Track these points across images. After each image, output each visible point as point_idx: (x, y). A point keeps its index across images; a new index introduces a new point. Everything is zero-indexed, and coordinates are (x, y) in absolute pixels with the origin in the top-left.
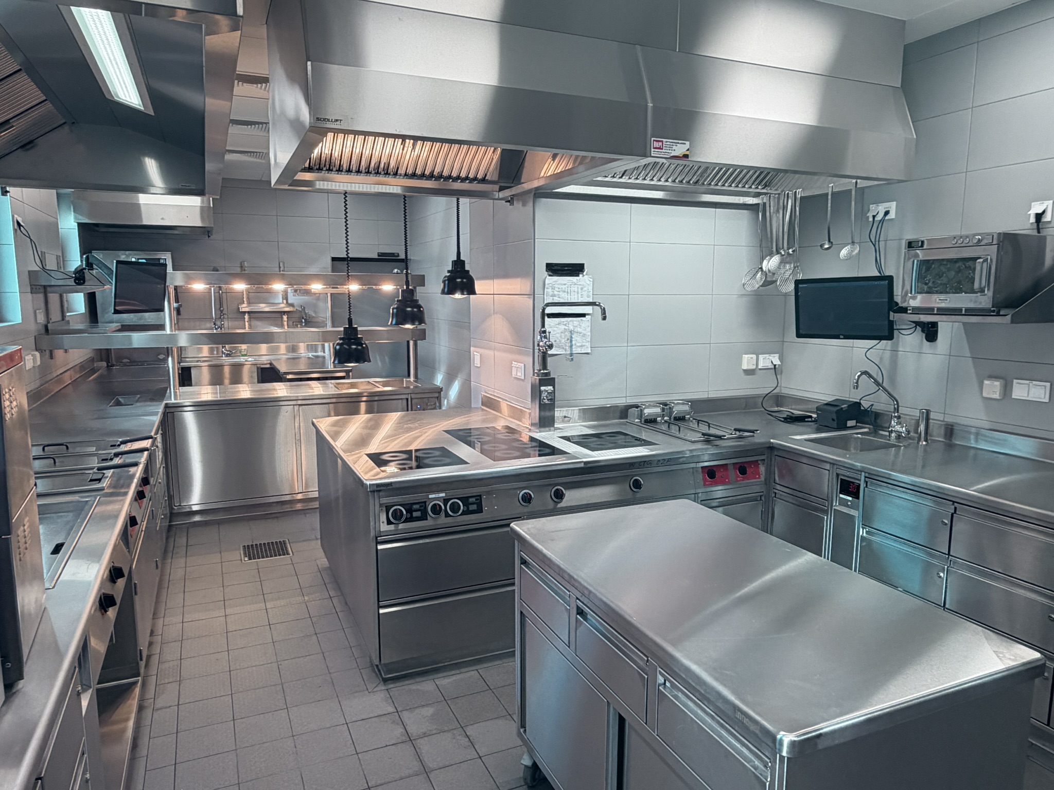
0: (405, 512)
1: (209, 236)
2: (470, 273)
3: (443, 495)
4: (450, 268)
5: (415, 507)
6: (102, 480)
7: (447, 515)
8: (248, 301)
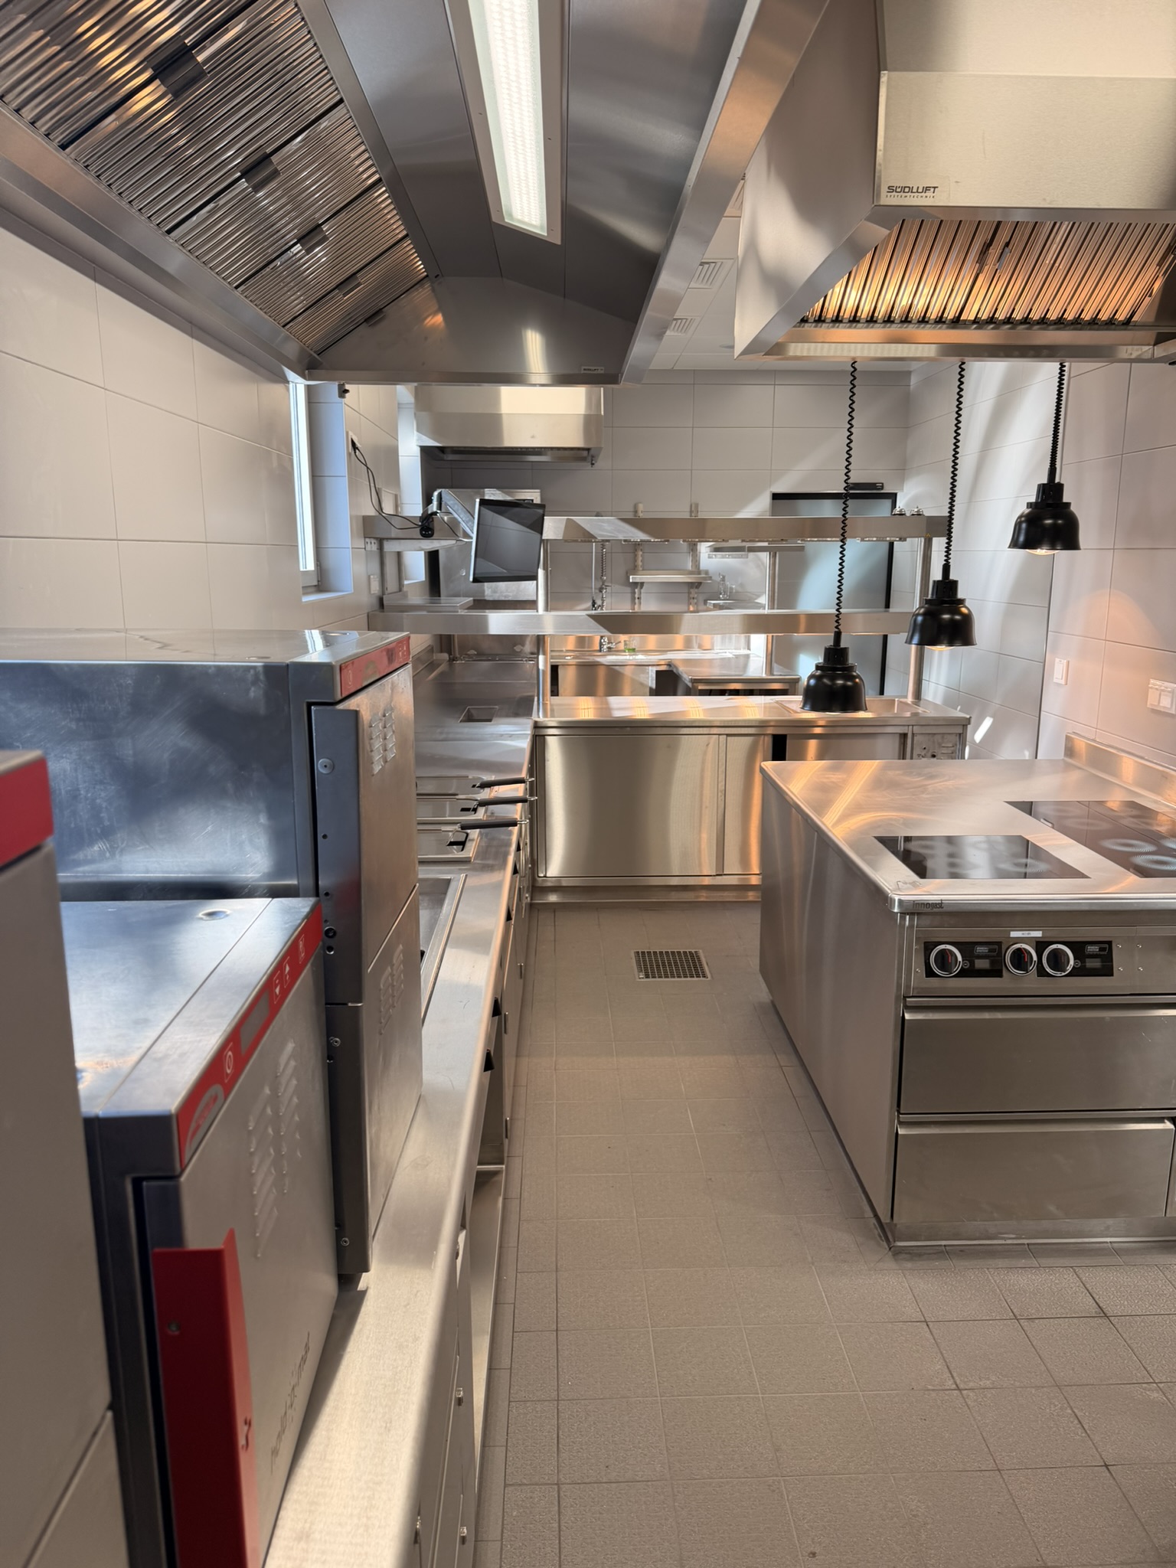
0: (960, 958)
1: (593, 464)
2: (1073, 508)
3: (1038, 934)
4: (1033, 499)
5: (980, 950)
6: (468, 844)
7: (1042, 972)
8: (643, 566)
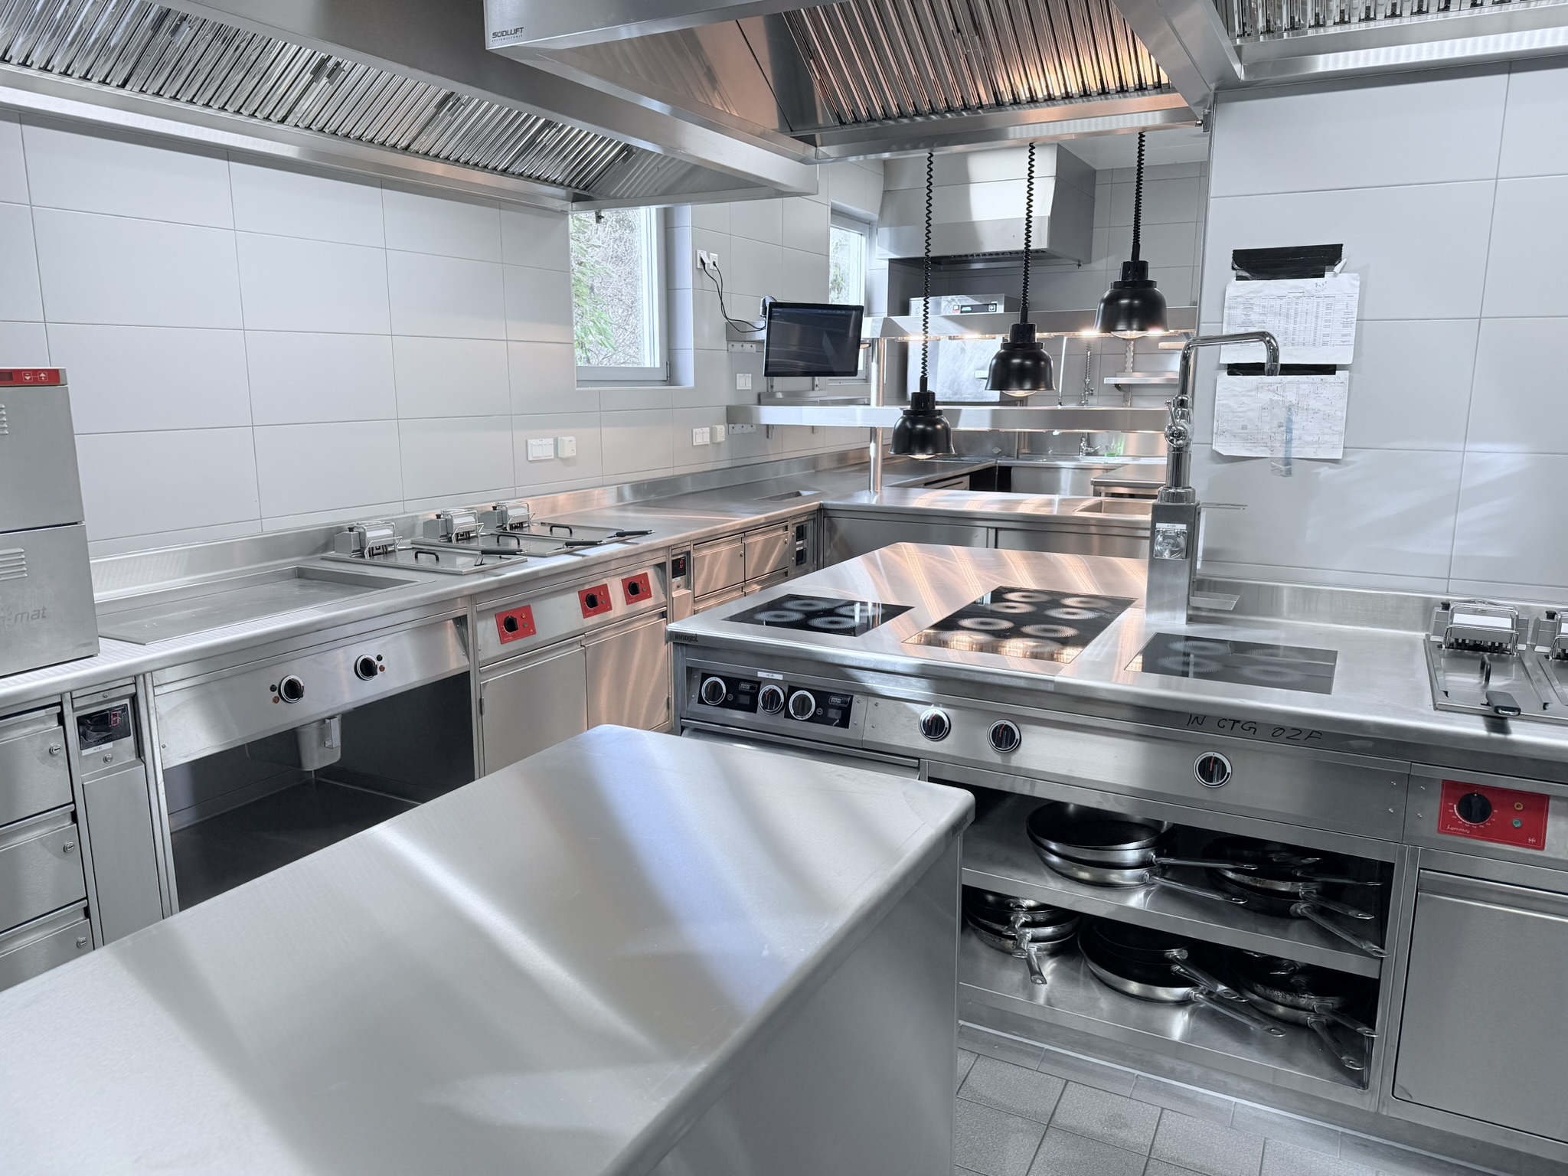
0: (725, 691)
3: (785, 678)
5: (741, 685)
7: (788, 715)
8: (1133, 368)
